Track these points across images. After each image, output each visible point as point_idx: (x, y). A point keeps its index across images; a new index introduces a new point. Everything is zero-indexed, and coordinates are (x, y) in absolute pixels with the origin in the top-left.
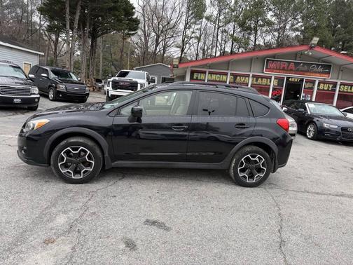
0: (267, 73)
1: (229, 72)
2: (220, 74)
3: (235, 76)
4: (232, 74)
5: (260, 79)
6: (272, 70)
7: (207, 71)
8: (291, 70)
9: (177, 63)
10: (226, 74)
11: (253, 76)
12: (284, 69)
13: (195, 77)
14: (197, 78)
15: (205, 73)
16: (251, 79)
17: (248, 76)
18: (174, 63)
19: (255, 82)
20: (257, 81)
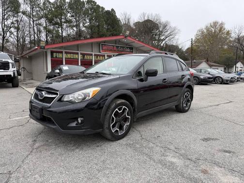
0: (103, 53)
1: (79, 52)
2: (73, 53)
3: (83, 55)
4: (81, 54)
5: (99, 57)
6: (105, 50)
7: (64, 51)
8: (115, 51)
9: (44, 45)
10: (78, 54)
11: (95, 55)
12: (111, 50)
13: (54, 56)
14: (56, 56)
15: (62, 52)
16: (94, 57)
17: (92, 55)
18: (41, 45)
19: (96, 59)
20: (97, 58)
